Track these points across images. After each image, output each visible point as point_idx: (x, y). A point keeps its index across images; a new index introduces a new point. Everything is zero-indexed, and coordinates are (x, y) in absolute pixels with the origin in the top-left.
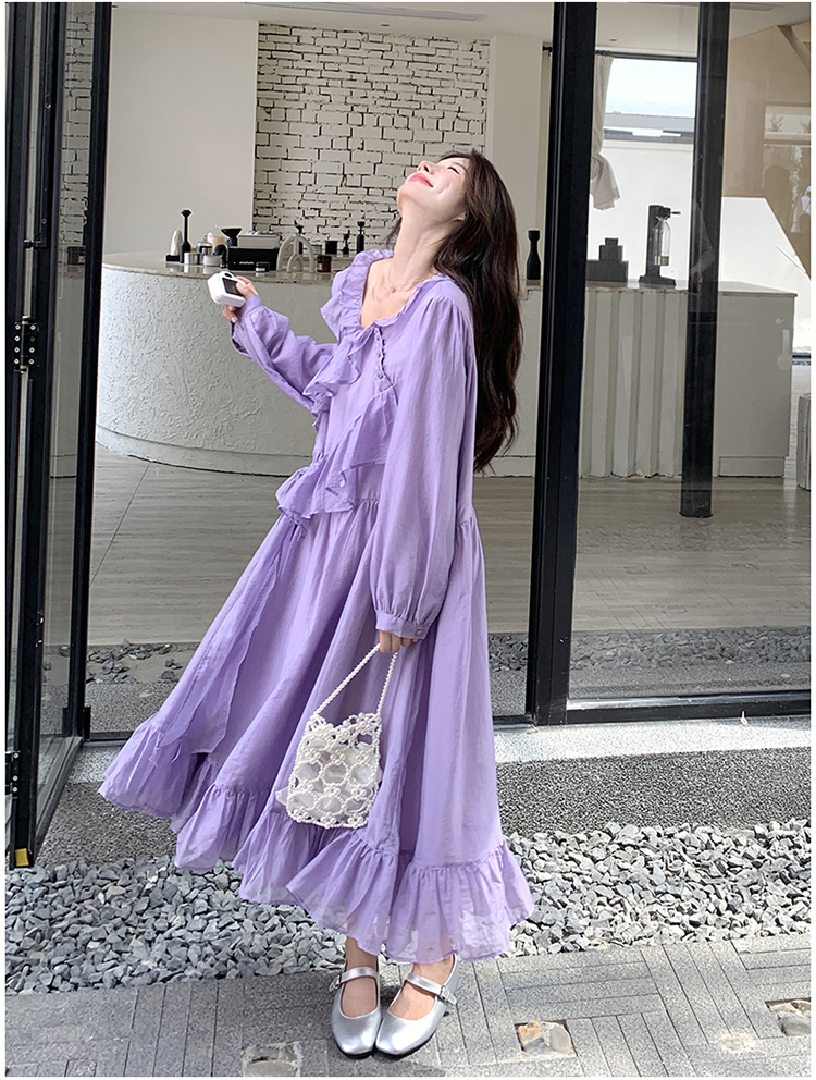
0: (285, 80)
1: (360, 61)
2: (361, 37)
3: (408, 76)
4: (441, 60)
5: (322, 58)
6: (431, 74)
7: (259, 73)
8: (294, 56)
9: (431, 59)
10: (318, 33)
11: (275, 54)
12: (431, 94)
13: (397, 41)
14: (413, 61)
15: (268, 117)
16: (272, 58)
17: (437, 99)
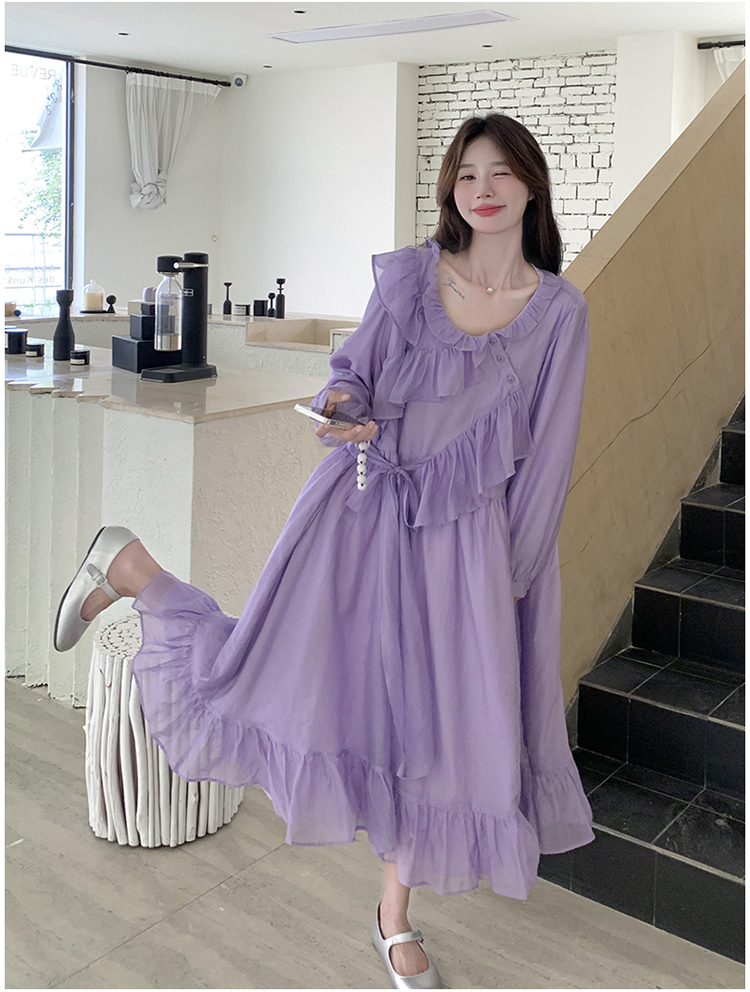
0: (443, 125)
1: (510, 94)
2: (511, 65)
3: (560, 105)
4: (597, 80)
5: (476, 95)
6: (585, 100)
7: (419, 120)
8: (450, 97)
9: (584, 81)
10: (471, 68)
11: (434, 98)
12: (586, 124)
13: (547, 64)
14: (566, 86)
15: (428, 166)
16: (431, 102)
17: (589, 129)
